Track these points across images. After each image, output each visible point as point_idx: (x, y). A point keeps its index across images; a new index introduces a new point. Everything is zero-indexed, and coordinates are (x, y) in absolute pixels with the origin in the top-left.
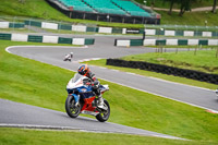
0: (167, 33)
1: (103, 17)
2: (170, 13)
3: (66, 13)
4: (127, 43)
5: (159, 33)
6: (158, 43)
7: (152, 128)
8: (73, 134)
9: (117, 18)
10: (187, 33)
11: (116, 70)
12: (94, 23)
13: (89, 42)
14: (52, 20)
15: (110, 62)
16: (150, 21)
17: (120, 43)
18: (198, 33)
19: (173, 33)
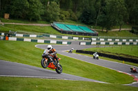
0: (101, 40)
1: (75, 33)
2: (102, 32)
3: (60, 31)
4: (85, 44)
5: (97, 39)
6: (97, 43)
7: (94, 78)
8: (61, 81)
9: (81, 33)
10: (109, 40)
11: (80, 54)
12: (71, 36)
13: (69, 43)
14: (54, 34)
15: (78, 51)
16: (94, 35)
17: (81, 43)
18: (114, 40)
19: (103, 40)
